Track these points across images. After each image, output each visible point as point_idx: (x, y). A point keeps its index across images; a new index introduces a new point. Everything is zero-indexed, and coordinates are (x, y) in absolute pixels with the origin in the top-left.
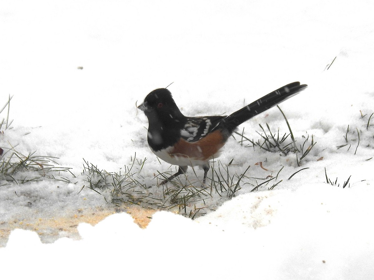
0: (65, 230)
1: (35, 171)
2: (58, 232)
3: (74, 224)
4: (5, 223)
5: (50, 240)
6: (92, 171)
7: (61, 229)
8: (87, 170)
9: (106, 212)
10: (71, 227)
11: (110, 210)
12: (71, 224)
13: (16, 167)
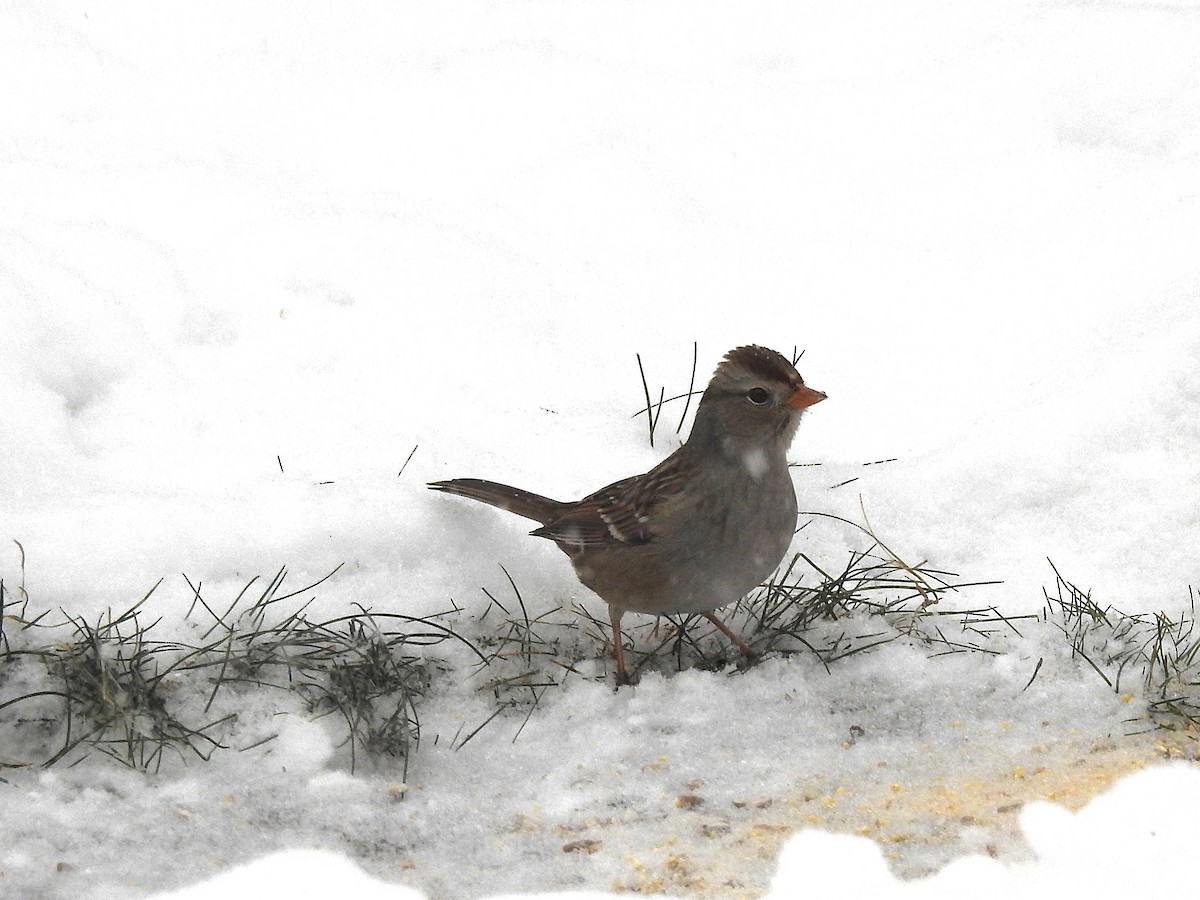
0: (981, 823)
1: (873, 614)
2: (956, 831)
3: (1015, 799)
4: (770, 801)
5: (928, 859)
6: (1074, 609)
7: (967, 821)
8: (1057, 607)
9: (1124, 754)
10: (1002, 810)
11: (1137, 745)
12: (1004, 802)
13: (807, 602)
